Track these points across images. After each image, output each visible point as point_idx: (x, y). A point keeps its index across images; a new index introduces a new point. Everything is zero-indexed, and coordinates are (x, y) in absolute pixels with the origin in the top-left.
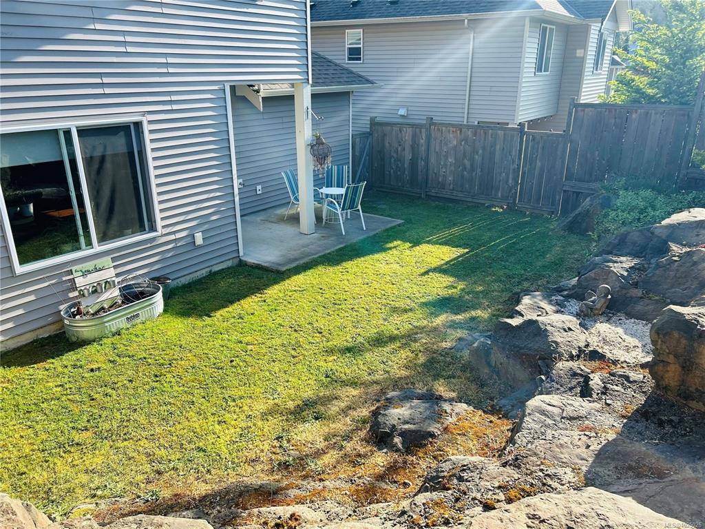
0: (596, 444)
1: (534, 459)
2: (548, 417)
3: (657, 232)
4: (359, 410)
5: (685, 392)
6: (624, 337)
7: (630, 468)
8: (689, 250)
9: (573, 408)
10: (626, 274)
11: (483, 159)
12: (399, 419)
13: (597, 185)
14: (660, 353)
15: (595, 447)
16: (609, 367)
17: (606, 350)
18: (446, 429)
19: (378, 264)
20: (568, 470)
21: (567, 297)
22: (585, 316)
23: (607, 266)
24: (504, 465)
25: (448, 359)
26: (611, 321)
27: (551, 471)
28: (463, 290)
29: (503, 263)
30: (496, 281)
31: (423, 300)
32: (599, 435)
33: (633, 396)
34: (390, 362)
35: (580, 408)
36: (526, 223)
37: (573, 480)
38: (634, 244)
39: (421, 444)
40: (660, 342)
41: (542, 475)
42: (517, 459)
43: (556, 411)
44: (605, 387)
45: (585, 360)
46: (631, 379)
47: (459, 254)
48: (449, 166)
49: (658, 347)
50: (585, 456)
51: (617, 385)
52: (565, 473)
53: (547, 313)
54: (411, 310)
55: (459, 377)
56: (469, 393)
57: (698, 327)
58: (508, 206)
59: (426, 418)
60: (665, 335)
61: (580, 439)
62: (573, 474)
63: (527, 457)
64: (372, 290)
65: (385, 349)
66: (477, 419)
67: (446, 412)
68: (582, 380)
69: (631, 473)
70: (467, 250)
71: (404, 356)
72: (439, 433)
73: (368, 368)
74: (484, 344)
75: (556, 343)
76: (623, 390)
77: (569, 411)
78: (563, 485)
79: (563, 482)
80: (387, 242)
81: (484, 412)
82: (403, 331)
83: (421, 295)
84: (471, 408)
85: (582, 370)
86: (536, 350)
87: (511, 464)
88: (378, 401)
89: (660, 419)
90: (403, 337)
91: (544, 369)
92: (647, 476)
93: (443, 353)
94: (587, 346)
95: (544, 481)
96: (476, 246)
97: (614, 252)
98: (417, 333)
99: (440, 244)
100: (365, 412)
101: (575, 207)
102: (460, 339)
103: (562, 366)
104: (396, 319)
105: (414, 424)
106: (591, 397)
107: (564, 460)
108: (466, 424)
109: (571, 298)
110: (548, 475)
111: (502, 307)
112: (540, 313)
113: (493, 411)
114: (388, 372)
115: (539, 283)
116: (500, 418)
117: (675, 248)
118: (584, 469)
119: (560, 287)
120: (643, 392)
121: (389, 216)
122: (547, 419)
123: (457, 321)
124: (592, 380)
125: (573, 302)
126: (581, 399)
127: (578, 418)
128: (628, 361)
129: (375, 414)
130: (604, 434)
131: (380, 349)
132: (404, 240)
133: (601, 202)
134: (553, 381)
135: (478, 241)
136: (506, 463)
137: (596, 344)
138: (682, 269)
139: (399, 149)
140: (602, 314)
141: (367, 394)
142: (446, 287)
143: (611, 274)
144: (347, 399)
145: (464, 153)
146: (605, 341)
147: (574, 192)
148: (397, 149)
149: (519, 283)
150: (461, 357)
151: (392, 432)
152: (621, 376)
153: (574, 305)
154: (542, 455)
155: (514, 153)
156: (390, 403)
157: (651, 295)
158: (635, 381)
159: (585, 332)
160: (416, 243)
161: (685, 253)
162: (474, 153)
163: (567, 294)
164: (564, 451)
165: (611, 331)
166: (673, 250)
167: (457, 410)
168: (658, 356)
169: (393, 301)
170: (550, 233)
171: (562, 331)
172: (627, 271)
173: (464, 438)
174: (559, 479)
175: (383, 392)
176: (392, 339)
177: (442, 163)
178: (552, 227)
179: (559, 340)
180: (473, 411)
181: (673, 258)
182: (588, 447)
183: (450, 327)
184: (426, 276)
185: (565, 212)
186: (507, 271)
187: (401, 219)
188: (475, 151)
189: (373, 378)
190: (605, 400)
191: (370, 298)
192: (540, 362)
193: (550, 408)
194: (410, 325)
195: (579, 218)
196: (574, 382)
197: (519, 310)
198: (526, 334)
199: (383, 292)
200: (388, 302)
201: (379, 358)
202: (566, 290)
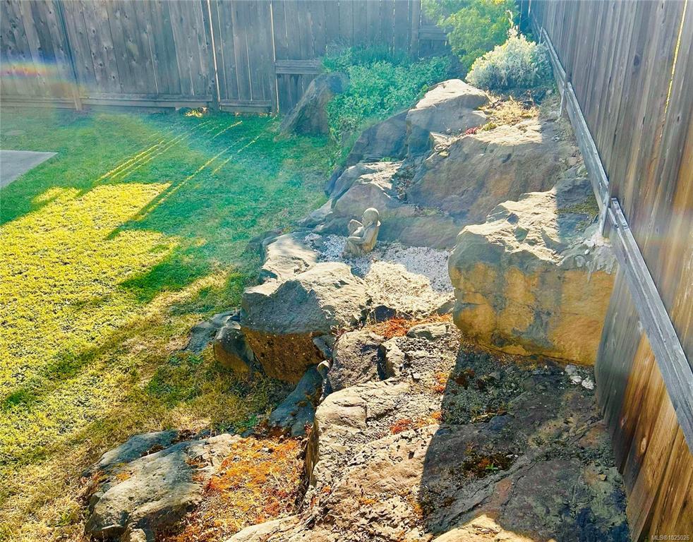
0: (420, 447)
1: (349, 500)
2: (350, 425)
3: (414, 119)
4: (58, 502)
5: (499, 337)
6: (409, 275)
7: (468, 467)
8: (456, 139)
9: (377, 401)
10: (390, 186)
11: (155, 37)
12: (131, 499)
13: (318, 62)
14: (464, 294)
15: (420, 452)
16: (403, 324)
17: (392, 301)
18: (209, 489)
19: (30, 235)
20: (396, 500)
21: (325, 233)
22: (354, 256)
23: (365, 180)
24: (311, 526)
25: (183, 367)
26: (388, 257)
27: (376, 511)
28: (177, 249)
29: (224, 195)
30: (222, 225)
31: (119, 280)
32: (419, 430)
33: (442, 358)
34: (93, 401)
35: (386, 397)
36: (238, 129)
37: (406, 514)
38: (386, 140)
39: (176, 527)
40: (462, 280)
41: (366, 522)
42: (326, 510)
43: (357, 411)
44: (407, 357)
45: (372, 323)
46: (433, 336)
47: (158, 194)
48: (105, 54)
49: (462, 287)
50: (410, 470)
51: (419, 349)
52: (394, 507)
53: (307, 265)
54: (105, 300)
55: (208, 390)
56: (229, 411)
57: (506, 251)
58: (207, 107)
59: (174, 482)
60: (468, 270)
61: (399, 447)
62: (403, 504)
63: (338, 501)
64: (32, 282)
65: (78, 380)
66: (250, 453)
67: (202, 460)
68: (375, 353)
69: (470, 475)
70: (167, 185)
71: (113, 382)
72: (200, 499)
73: (58, 420)
74: (232, 332)
75: (331, 308)
76: (427, 354)
77: (374, 407)
78: (395, 526)
79: (395, 522)
80: (37, 194)
81: (257, 437)
82: (101, 340)
83: (116, 272)
84: (238, 437)
85: (373, 339)
86: (306, 325)
87: (320, 522)
88: (88, 475)
89: (479, 382)
90: (103, 350)
91: (323, 350)
92: (490, 471)
93: (174, 360)
94: (369, 302)
95: (371, 529)
96: (178, 176)
97: (366, 156)
98: (125, 338)
99: (125, 182)
100: (69, 503)
101: (297, 98)
102: (194, 330)
103: (348, 340)
104: (85, 322)
105: (158, 500)
106: (394, 375)
107: (388, 487)
108: (237, 467)
109: (329, 234)
110: (374, 519)
111: (240, 264)
112: (297, 267)
113: (271, 431)
114: (93, 417)
115: (280, 217)
116: (281, 440)
117: (441, 140)
118: (415, 490)
119: (311, 221)
120: (452, 349)
121: (30, 148)
122: (349, 429)
123: (183, 302)
124: (389, 351)
125: (334, 238)
126: (382, 383)
127: (387, 412)
128: (422, 309)
129: (89, 500)
130: (424, 428)
131: (71, 381)
132: (65, 185)
133: (330, 85)
134: (341, 366)
135: (180, 167)
136: (313, 521)
137: (378, 295)
138: (454, 167)
139: (15, 32)
140: (374, 250)
141: (65, 467)
142: (152, 251)
143: (373, 190)
144: (31, 488)
145: (125, 31)
146: (388, 288)
147: (291, 75)
148: (11, 32)
149: (254, 222)
150: (203, 358)
151: (125, 524)
152: (421, 334)
153: (337, 244)
154: (358, 490)
155: (198, 25)
156: (109, 473)
157: (426, 211)
158: (438, 337)
159: (361, 280)
160: (86, 186)
161: (453, 144)
162: (138, 29)
163: (324, 229)
164: (384, 473)
165: (392, 272)
166: (439, 143)
167: (218, 450)
168: (463, 298)
169: (72, 292)
170: (275, 140)
171: (333, 288)
172: (391, 182)
173: (240, 492)
174: (388, 519)
175: (93, 455)
176: (87, 357)
177: (94, 51)
178: (275, 130)
179: (333, 302)
180: (242, 442)
181: (441, 154)
182: (412, 454)
183: (174, 313)
184: (117, 239)
185: (285, 107)
186: (234, 207)
187: (52, 150)
188: (139, 26)
189: (70, 434)
190: (412, 374)
191: (31, 296)
192: (315, 341)
193: (348, 411)
194: (110, 328)
195: (306, 112)
196: (367, 359)
197: (269, 269)
198: (288, 305)
199: (51, 282)
200: (65, 296)
201: (72, 398)
202: (319, 223)
